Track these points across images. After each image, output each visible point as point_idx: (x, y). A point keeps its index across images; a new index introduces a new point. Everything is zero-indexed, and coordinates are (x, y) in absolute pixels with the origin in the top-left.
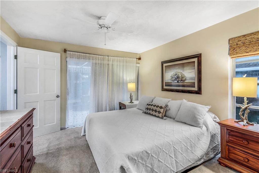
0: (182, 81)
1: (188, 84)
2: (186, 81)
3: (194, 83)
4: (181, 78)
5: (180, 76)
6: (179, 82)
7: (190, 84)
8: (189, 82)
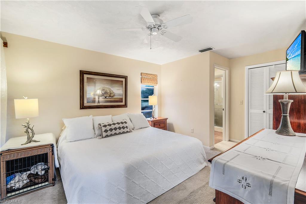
0: (110, 96)
1: (116, 100)
2: (114, 97)
3: (122, 99)
4: (109, 94)
5: (109, 91)
6: (107, 97)
7: (118, 99)
8: (117, 98)
